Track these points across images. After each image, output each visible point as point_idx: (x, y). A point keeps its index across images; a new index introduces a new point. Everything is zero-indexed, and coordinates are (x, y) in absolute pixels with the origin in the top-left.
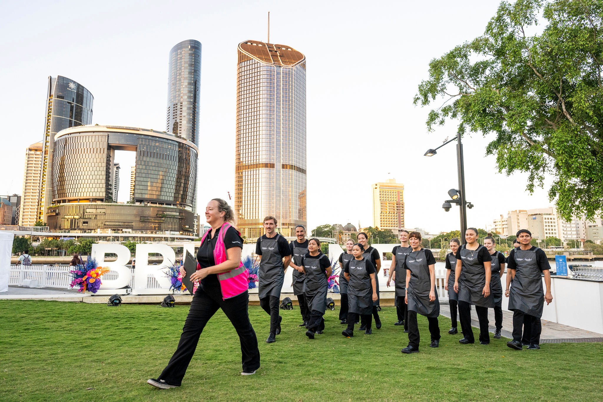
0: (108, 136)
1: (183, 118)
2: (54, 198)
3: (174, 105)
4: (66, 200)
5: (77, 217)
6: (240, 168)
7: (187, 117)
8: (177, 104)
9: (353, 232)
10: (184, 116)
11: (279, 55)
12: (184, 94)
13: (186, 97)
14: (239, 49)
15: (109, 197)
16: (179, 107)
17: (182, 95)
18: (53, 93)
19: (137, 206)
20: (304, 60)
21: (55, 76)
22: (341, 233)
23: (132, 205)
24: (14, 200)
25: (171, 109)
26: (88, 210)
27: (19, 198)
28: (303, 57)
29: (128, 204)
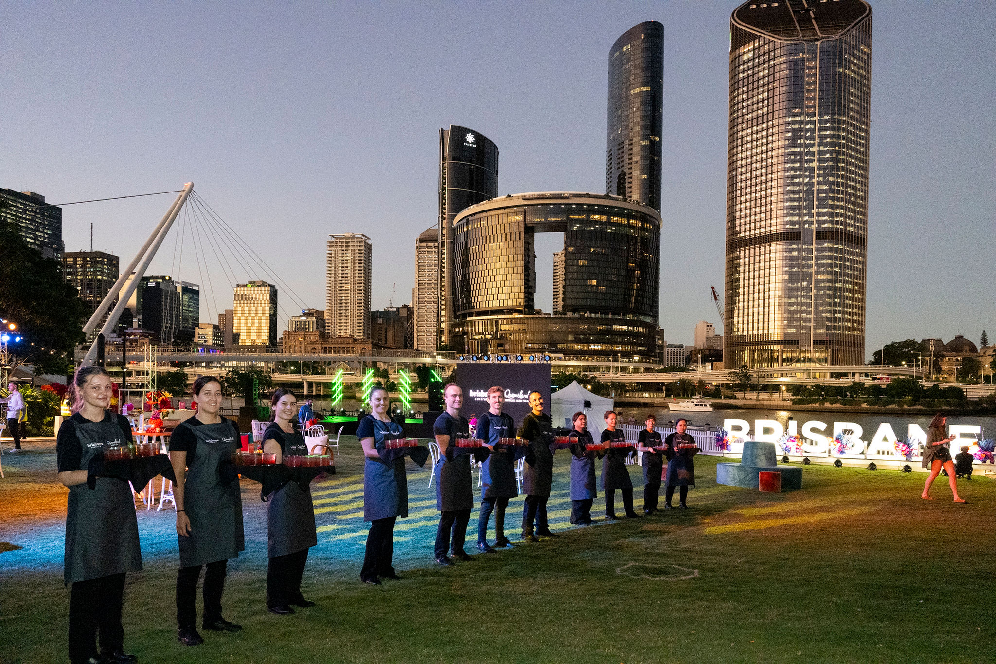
0: (525, 212)
1: (634, 166)
2: (459, 310)
3: (619, 145)
4: (473, 313)
5: (489, 337)
6: (735, 244)
7: (640, 162)
8: (623, 143)
9: (968, 354)
10: (636, 162)
11: (813, 16)
12: (635, 124)
13: (638, 128)
14: (733, 22)
15: (529, 305)
16: (627, 147)
17: (631, 125)
18: (447, 154)
19: (570, 319)
20: (868, 15)
21: (448, 128)
22: (939, 356)
23: (563, 316)
24: (404, 313)
25: (615, 152)
26: (503, 327)
27: (410, 311)
28: (865, 9)
29: (557, 316)
